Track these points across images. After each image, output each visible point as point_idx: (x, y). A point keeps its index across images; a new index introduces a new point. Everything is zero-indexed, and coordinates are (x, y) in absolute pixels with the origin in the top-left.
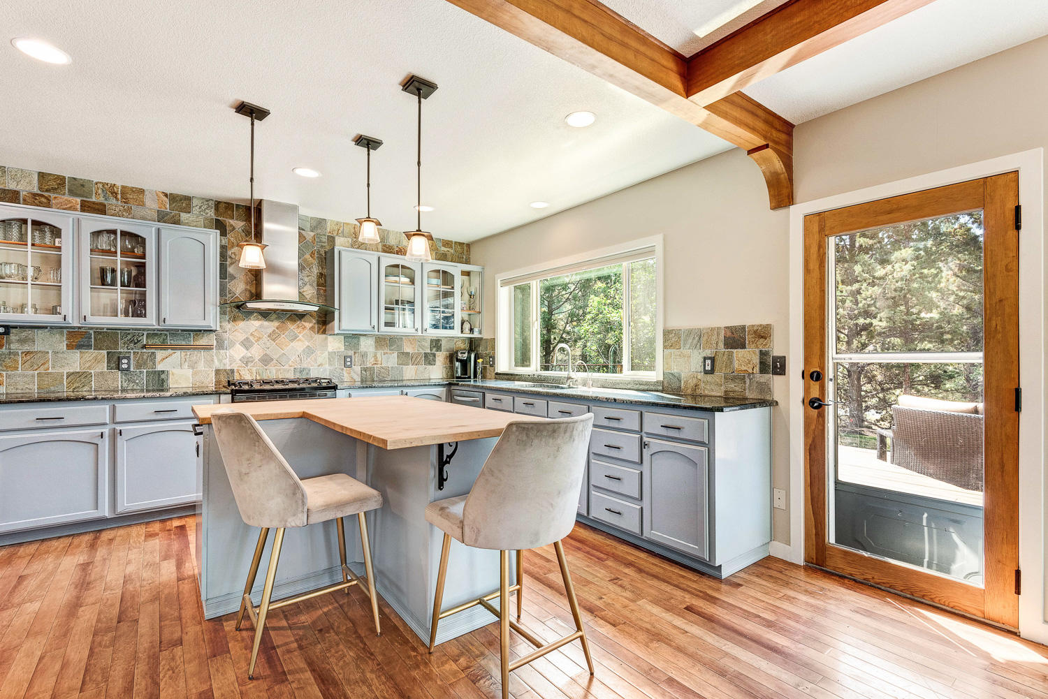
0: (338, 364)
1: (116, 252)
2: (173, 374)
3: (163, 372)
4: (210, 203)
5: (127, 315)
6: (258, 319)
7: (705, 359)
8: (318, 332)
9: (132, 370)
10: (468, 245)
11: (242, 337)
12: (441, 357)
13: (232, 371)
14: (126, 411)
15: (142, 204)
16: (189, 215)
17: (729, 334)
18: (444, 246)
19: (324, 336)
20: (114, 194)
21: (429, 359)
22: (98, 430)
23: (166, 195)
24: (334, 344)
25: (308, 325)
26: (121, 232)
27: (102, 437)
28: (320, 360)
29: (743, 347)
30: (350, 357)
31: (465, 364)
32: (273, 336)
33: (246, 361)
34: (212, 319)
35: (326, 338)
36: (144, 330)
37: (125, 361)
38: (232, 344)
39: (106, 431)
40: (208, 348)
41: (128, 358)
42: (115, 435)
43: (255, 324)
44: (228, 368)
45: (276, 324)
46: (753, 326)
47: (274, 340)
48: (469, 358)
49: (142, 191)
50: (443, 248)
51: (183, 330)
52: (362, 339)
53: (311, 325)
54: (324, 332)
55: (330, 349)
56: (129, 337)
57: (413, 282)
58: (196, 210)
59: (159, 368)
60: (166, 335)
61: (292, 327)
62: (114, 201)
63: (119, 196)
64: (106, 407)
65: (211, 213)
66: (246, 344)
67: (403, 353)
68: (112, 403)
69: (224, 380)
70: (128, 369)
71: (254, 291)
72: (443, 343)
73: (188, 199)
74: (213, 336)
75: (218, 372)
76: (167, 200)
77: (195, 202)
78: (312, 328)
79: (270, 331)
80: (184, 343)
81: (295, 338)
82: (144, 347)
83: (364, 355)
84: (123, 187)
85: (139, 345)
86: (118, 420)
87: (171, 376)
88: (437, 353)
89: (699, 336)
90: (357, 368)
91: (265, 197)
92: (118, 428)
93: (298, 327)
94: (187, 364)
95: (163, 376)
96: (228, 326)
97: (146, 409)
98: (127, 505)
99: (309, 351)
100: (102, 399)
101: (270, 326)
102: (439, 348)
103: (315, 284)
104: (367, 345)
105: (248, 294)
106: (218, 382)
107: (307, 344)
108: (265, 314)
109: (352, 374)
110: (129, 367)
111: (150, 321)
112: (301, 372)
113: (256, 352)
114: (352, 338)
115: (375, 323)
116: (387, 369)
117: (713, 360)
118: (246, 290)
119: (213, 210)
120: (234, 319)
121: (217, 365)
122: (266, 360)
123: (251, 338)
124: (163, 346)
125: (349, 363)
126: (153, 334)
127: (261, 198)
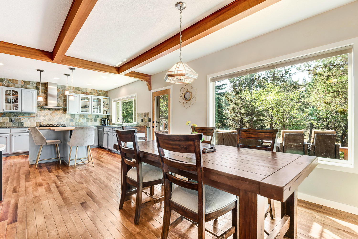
0: (69, 121)
1: (11, 95)
2: (25, 123)
3: (23, 122)
4: (35, 83)
5: (14, 109)
6: (47, 110)
7: (142, 119)
8: (63, 113)
9: (15, 122)
10: (107, 92)
11: (43, 114)
12: (99, 120)
13: (40, 122)
14: (13, 130)
15: (17, 83)
16: (29, 86)
17: (144, 114)
18: (100, 92)
19: (65, 114)
20: (11, 81)
21: (95, 120)
22: (7, 135)
23: (23, 81)
24: (68, 116)
25: (61, 112)
26: (12, 91)
28: (64, 120)
29: (146, 117)
30: (72, 119)
31: (105, 121)
32: (51, 114)
33: (44, 120)
34: (35, 110)
35: (66, 115)
36: (18, 113)
37: (13, 120)
38: (40, 116)
39: (9, 135)
40: (34, 117)
41: (14, 119)
42: (11, 136)
43: (46, 111)
44: (39, 122)
45: (52, 111)
46: (147, 113)
47: (51, 115)
48: (105, 120)
49: (17, 80)
50: (99, 92)
51: (28, 113)
52: (75, 115)
53: (61, 111)
54: (65, 113)
55: (67, 118)
56: (14, 114)
57: (89, 101)
58: (31, 84)
59: (22, 121)
60: (23, 114)
61: (56, 112)
62: (11, 83)
63: (12, 82)
64: (9, 130)
65: (35, 85)
66: (44, 116)
67: (87, 119)
68: (10, 129)
69: (38, 124)
70: (14, 122)
71: (46, 103)
72: (99, 116)
73: (29, 82)
74: (35, 114)
75: (37, 123)
76: (24, 82)
77: (31, 82)
78: (62, 112)
79: (50, 113)
80: (28, 116)
81: (57, 115)
82: (18, 117)
83: (76, 119)
84: (13, 79)
85: (17, 116)
86: (12, 132)
87: (25, 124)
88: (97, 119)
89: (141, 114)
90: (74, 122)
91: (48, 82)
92: (12, 134)
93: (58, 112)
94: (29, 121)
95: (23, 123)
96: (39, 112)
97: (19, 130)
98: (14, 151)
99: (61, 118)
100: (8, 128)
101: (50, 112)
102: (98, 117)
103: (63, 102)
104: (77, 117)
105: (44, 104)
106: (37, 125)
107: (60, 116)
108: (49, 109)
109: (73, 124)
110: (14, 121)
111: (19, 110)
112: (59, 123)
113: (47, 118)
114: (73, 115)
115: (78, 111)
116: (83, 122)
117: (143, 119)
118: (44, 103)
119: (36, 84)
120: (41, 110)
121: (36, 121)
122: (49, 120)
123: (45, 115)
124: (23, 116)
125: (72, 121)
126: (20, 114)
127: (47, 82)
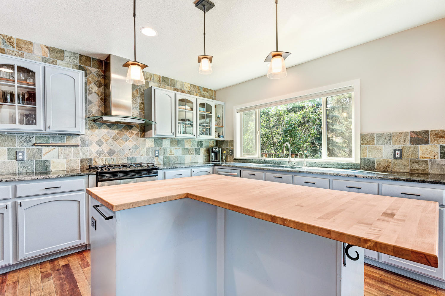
0: (152, 154)
1: (14, 81)
2: (53, 162)
3: (47, 161)
4: (76, 55)
5: (21, 122)
6: (106, 128)
7: (395, 151)
8: (140, 137)
9: (25, 160)
10: (215, 91)
11: (97, 139)
12: (203, 150)
13: (91, 160)
14: (23, 189)
15: (31, 52)
16: (62, 62)
17: (414, 136)
18: (204, 91)
19: (144, 139)
20: (11, 43)
21: (197, 151)
22: (4, 204)
23: (47, 48)
24: (149, 143)
25: (135, 132)
26: (18, 67)
27: (6, 209)
28: (141, 153)
29: (427, 143)
30: (158, 151)
31: (216, 154)
32: (115, 139)
33: (99, 153)
34: (81, 128)
35: (145, 140)
36: (33, 133)
37: (21, 154)
38: (91, 143)
39: (10, 204)
40: (76, 145)
41: (23, 152)
42: (16, 206)
43: (104, 131)
44: (88, 158)
45: (117, 131)
46: (435, 131)
47: (115, 141)
48: (219, 150)
49: (31, 43)
50: (203, 92)
51: (60, 134)
52: (164, 140)
53: (136, 132)
54: (144, 136)
55: (147, 146)
56: (23, 138)
57: (192, 109)
58: (67, 59)
59: (44, 158)
60: (48, 137)
61: (125, 133)
62: (11, 48)
63: (15, 45)
64: (9, 187)
65: (77, 62)
66: (100, 143)
67: (184, 148)
68: (13, 184)
69: (86, 165)
70: (23, 160)
71: (103, 111)
72: (204, 144)
73: (62, 51)
74: (79, 138)
75: (82, 160)
76: (48, 51)
77: (66, 54)
78: (137, 134)
79: (113, 135)
80: (60, 142)
81: (127, 140)
82: (34, 145)
83: (165, 150)
84: (17, 39)
85: (30, 144)
86: (19, 195)
87: (52, 164)
88: (201, 148)
90: (161, 157)
91: (112, 53)
92: (19, 201)
93: (129, 133)
94: (62, 156)
95: (47, 164)
96: (89, 132)
97: (39, 186)
98: (25, 254)
99: (136, 147)
100: (6, 181)
101: (114, 132)
102: (202, 146)
103: (138, 109)
104: (166, 144)
105: (100, 113)
106: (82, 167)
107: (135, 143)
108: (110, 125)
109: (159, 160)
110: (23, 158)
111: (39, 127)
112: (131, 159)
113: (105, 148)
114: (159, 140)
115: (173, 131)
116: (176, 157)
118: (99, 110)
119: (78, 60)
120: (92, 128)
121: (82, 156)
122: (111, 153)
123: (102, 140)
124: (47, 145)
125: (157, 154)
126: (40, 136)
127: (109, 53)
